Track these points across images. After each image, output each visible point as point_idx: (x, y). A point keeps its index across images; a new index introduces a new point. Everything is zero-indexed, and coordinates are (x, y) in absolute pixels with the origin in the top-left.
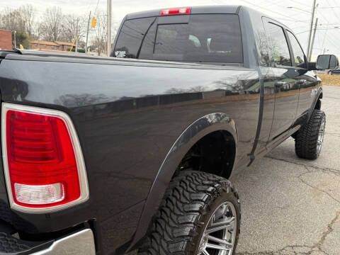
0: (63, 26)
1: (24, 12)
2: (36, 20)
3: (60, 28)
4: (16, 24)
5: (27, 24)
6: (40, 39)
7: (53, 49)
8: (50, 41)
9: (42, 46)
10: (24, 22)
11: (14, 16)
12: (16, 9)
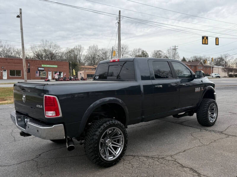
0: (98, 56)
1: (76, 49)
2: (83, 54)
3: (97, 57)
4: (72, 57)
5: (78, 57)
6: (86, 65)
7: (93, 70)
8: (91, 66)
9: (86, 69)
10: (77, 55)
11: (71, 53)
12: (72, 48)
